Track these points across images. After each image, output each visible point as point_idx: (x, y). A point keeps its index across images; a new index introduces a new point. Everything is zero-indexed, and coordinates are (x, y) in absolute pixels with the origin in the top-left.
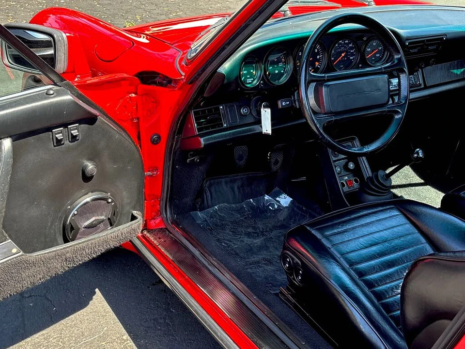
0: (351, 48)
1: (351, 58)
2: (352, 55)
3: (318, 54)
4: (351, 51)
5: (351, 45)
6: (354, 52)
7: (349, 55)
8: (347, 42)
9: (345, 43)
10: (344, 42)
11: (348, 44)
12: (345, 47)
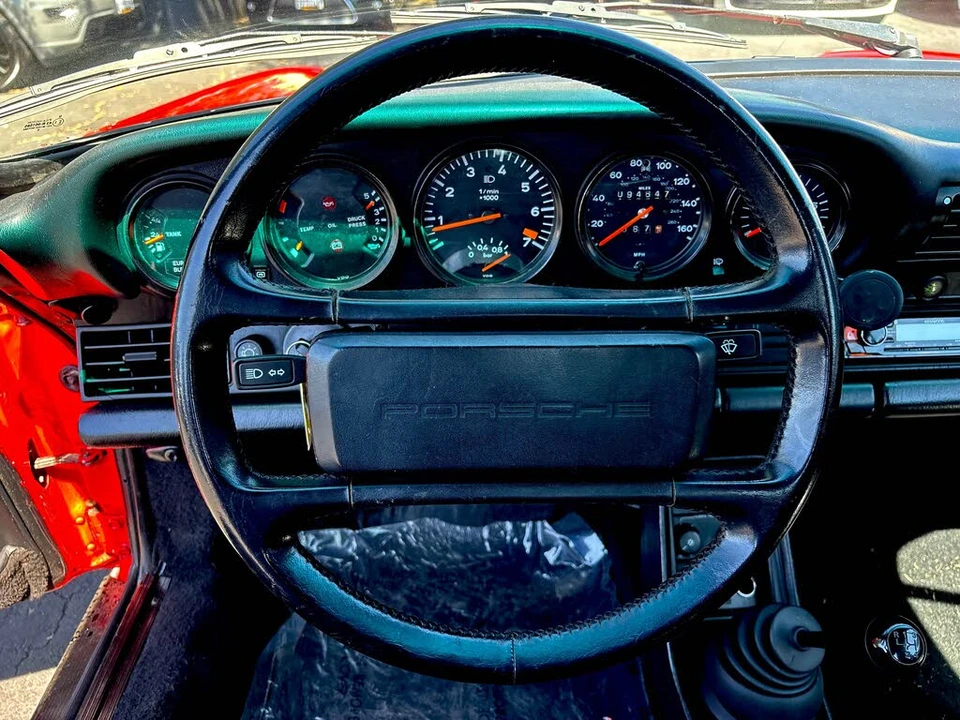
0: (685, 192)
1: (682, 229)
2: (689, 217)
3: (535, 198)
4: (685, 204)
5: (682, 181)
6: (697, 208)
7: (674, 217)
8: (664, 166)
9: (655, 172)
10: (654, 166)
11: (669, 176)
12: (655, 186)
